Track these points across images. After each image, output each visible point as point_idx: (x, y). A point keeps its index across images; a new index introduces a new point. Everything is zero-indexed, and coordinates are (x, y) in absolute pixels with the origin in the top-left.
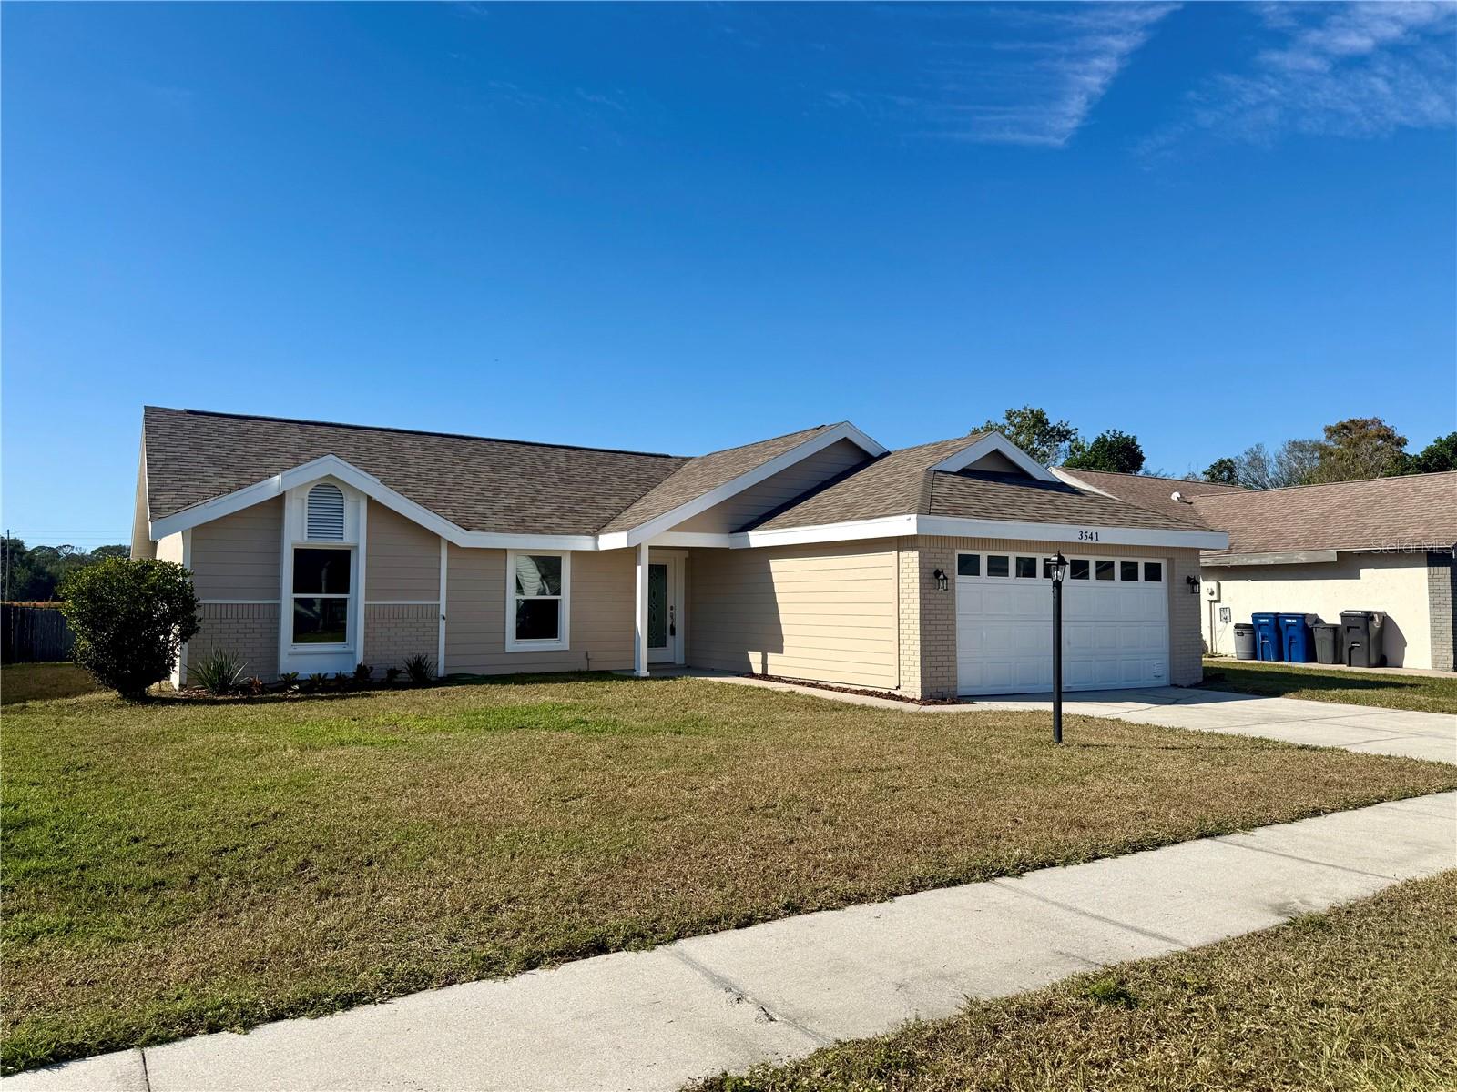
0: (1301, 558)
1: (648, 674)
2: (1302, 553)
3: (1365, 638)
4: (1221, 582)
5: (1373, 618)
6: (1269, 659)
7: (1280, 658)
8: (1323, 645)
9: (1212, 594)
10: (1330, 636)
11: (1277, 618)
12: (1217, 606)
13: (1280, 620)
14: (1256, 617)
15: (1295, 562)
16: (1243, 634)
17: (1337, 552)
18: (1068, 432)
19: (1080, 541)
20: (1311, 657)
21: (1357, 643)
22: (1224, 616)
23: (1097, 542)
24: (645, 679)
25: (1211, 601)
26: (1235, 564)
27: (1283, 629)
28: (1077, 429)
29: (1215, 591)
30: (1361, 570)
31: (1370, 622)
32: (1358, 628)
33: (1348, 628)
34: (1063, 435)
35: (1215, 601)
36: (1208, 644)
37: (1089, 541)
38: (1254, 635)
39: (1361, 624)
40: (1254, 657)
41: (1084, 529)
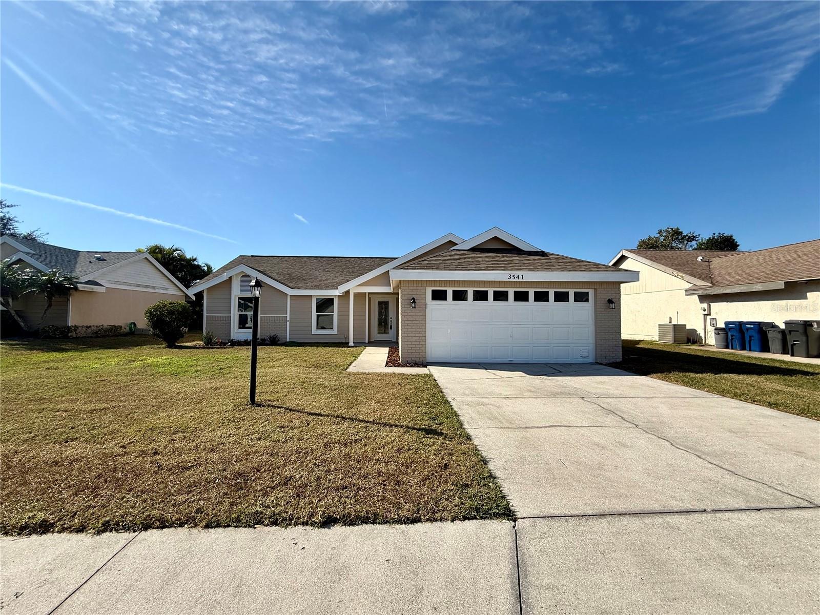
0: (759, 287)
1: (353, 345)
2: (759, 285)
3: (804, 339)
4: (711, 304)
5: (812, 326)
6: (736, 349)
7: (743, 348)
8: (774, 340)
9: (705, 310)
10: (780, 336)
11: (740, 325)
12: (709, 317)
13: (742, 325)
14: (727, 323)
15: (754, 290)
16: (719, 334)
17: (785, 282)
18: (695, 237)
19: (509, 280)
20: (765, 348)
21: (798, 341)
22: (712, 323)
23: (523, 280)
24: (352, 347)
25: (705, 315)
26: (715, 293)
27: (745, 331)
28: (699, 235)
29: (706, 309)
30: (808, 294)
31: (808, 328)
32: (798, 331)
33: (790, 332)
34: (691, 238)
35: (707, 315)
36: (703, 338)
37: (516, 280)
38: (727, 334)
39: (801, 329)
40: (727, 347)
41: (512, 273)
